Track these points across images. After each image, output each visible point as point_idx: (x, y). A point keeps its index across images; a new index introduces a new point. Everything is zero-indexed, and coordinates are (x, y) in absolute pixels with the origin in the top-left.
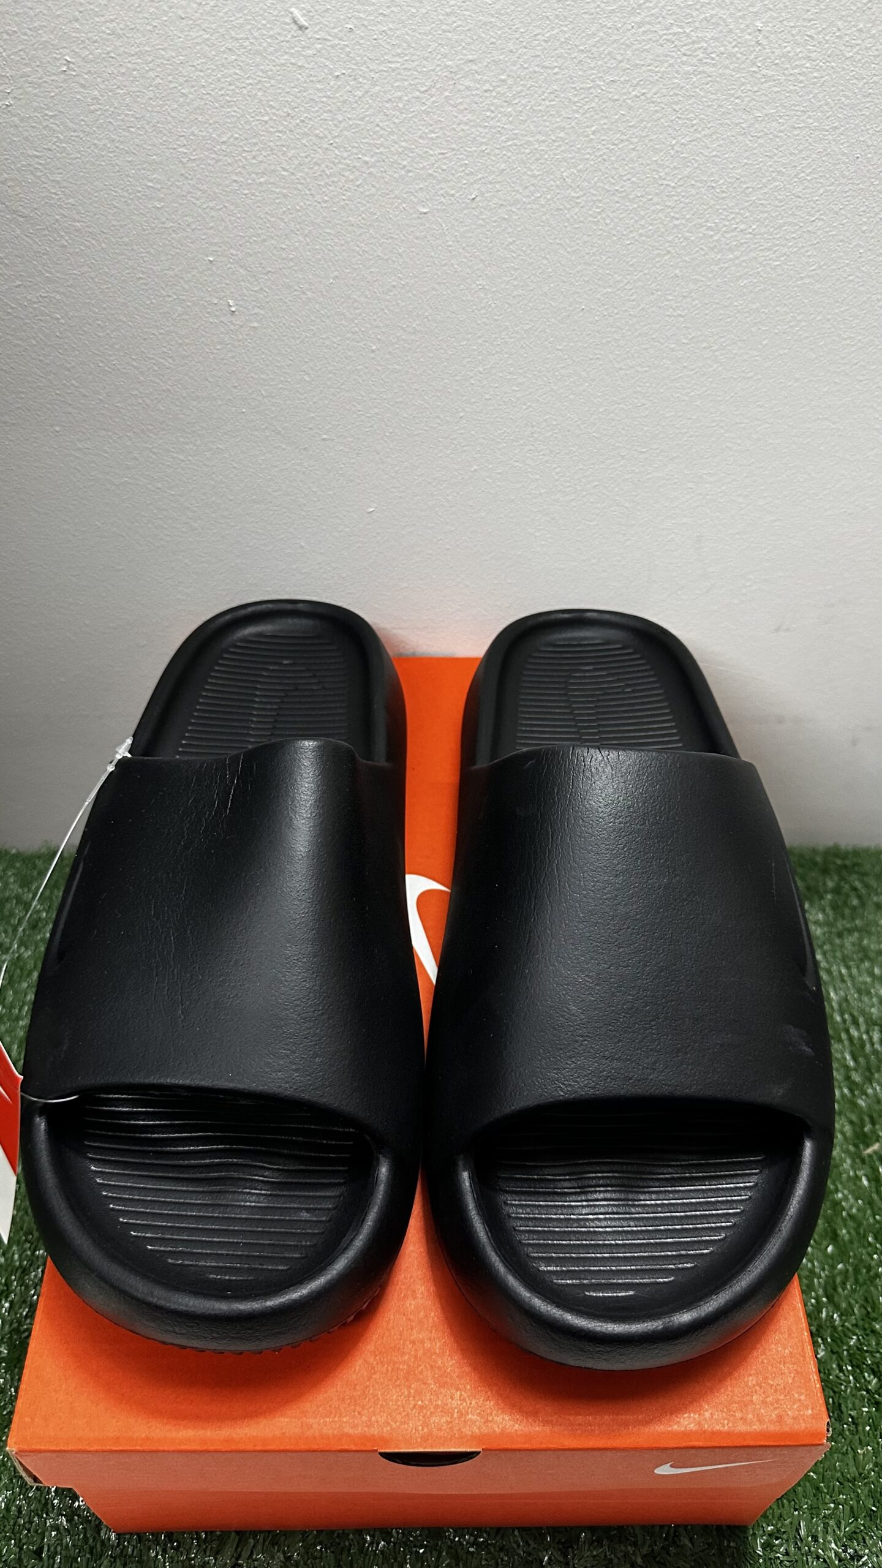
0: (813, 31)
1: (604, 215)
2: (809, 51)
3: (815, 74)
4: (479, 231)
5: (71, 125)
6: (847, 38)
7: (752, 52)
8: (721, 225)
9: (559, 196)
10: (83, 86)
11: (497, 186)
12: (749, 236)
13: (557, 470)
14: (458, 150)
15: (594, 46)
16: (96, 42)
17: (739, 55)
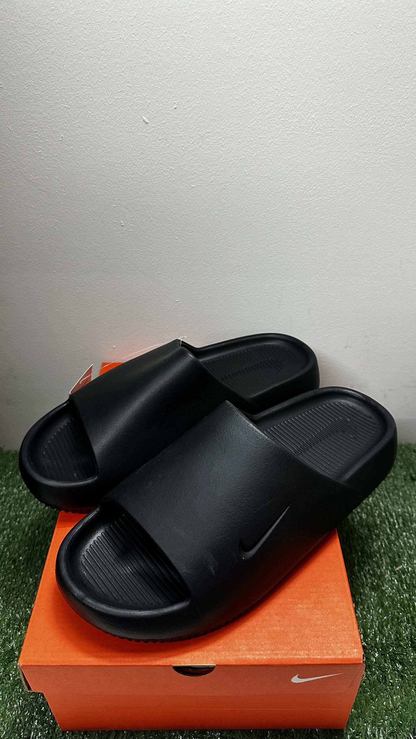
0: (333, 118)
1: (261, 186)
2: (333, 125)
3: (336, 133)
4: (214, 193)
5: (63, 159)
6: (346, 120)
7: (312, 126)
8: (306, 188)
9: (244, 179)
10: (67, 145)
11: (220, 176)
13: (250, 283)
14: (205, 164)
15: (253, 126)
16: (73, 130)
17: (307, 127)
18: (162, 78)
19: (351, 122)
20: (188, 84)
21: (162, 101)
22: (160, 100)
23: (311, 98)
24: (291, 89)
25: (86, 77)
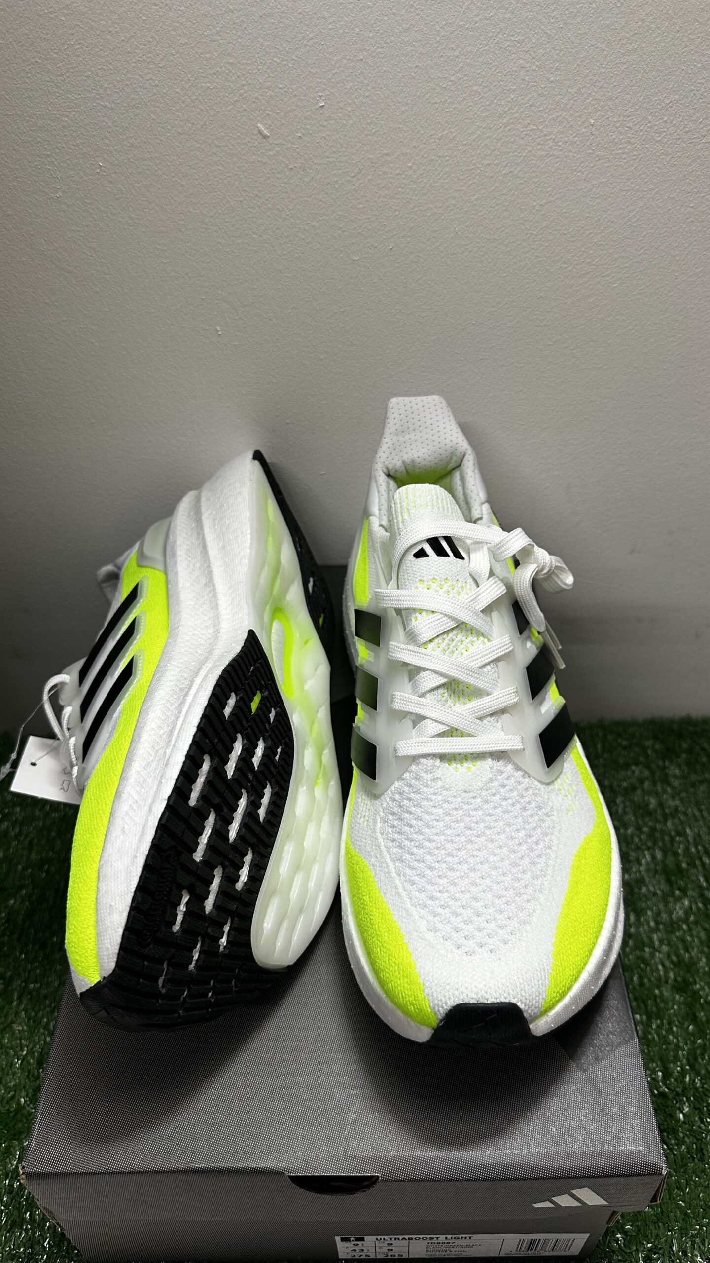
0: (631, 124)
2: (629, 138)
3: (635, 153)
4: (396, 271)
5: (102, 208)
6: (656, 128)
7: (588, 140)
8: (572, 260)
9: (453, 245)
10: (112, 182)
11: (408, 239)
12: (594, 267)
14: (379, 216)
15: (474, 141)
16: (121, 151)
17: (578, 143)
18: (297, 46)
19: (664, 132)
20: (348, 58)
21: (295, 93)
22: (291, 90)
23: (589, 85)
24: (551, 65)
25: (145, 45)
